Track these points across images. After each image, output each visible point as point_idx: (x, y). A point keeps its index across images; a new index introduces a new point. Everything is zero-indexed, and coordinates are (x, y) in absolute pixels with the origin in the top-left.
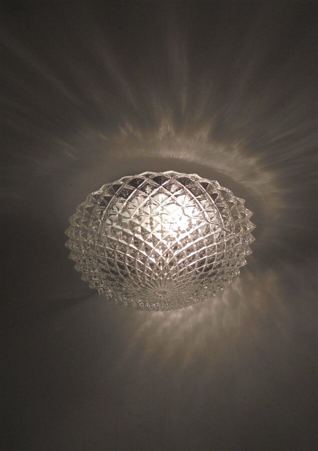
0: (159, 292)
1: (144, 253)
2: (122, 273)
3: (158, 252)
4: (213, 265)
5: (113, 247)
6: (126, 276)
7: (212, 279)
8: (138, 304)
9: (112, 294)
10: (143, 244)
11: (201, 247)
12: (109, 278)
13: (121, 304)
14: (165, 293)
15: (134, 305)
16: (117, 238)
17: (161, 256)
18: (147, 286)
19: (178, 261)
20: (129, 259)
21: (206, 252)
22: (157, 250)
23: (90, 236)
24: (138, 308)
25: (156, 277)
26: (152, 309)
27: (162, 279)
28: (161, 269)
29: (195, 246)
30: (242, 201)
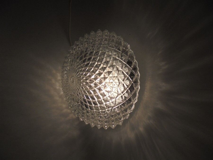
0: (73, 79)
1: (97, 72)
2: (86, 59)
3: (98, 80)
4: (88, 108)
5: (101, 55)
6: (84, 61)
7: (80, 108)
8: (66, 67)
9: (72, 53)
10: (103, 72)
11: (99, 103)
12: (82, 52)
13: (66, 58)
14: (73, 82)
15: (65, 65)
16: (106, 58)
17: (95, 81)
18: (78, 72)
19: (92, 90)
20: (94, 64)
21: (96, 106)
22: (99, 79)
23: (106, 42)
24: (63, 67)
25: (83, 78)
26: (63, 74)
27: (82, 81)
28: (87, 81)
29: (100, 100)
30: (121, 123)
